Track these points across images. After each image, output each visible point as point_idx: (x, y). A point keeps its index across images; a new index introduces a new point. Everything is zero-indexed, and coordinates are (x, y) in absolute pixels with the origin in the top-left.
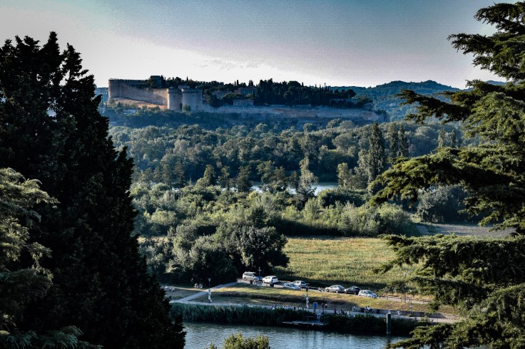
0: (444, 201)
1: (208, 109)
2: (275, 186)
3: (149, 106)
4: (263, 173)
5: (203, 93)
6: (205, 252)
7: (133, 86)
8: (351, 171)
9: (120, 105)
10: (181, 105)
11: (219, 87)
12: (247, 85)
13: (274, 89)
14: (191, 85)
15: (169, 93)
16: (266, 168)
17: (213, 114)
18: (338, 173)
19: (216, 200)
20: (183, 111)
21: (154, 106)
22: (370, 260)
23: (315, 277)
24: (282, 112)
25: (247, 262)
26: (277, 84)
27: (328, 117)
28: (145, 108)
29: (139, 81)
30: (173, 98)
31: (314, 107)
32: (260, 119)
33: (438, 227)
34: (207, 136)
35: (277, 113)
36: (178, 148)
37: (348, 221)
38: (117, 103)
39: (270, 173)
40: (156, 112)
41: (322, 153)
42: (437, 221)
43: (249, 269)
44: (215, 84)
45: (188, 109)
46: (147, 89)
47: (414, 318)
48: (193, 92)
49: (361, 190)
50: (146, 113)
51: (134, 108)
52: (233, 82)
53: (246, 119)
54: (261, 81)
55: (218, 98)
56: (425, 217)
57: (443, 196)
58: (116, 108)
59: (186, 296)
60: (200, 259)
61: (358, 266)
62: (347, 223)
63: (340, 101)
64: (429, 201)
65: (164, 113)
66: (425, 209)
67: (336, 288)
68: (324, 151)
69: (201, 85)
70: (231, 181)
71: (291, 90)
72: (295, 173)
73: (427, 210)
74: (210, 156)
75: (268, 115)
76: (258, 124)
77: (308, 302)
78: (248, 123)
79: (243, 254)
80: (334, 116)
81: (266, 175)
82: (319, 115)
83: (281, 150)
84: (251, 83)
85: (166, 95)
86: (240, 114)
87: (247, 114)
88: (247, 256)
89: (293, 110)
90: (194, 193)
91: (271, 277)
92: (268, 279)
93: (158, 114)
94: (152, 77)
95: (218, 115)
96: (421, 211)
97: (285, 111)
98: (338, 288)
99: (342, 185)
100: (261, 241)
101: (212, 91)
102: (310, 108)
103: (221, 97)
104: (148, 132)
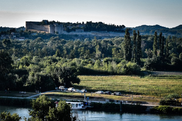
0: (155, 61)
1: (66, 33)
2: (85, 57)
3: (41, 32)
4: (81, 52)
5: (64, 27)
6: (40, 76)
7: (35, 24)
8: (118, 51)
9: (30, 31)
10: (55, 31)
11: (70, 24)
12: (82, 23)
13: (92, 25)
14: (59, 23)
15: (50, 26)
16: (82, 50)
17: (67, 35)
18: (112, 52)
19: (58, 62)
20: (56, 34)
21: (44, 32)
22: (119, 83)
23: (92, 89)
24: (96, 34)
25: (61, 81)
26: (93, 23)
27: (114, 36)
28: (40, 32)
29: (38, 22)
30: (51, 28)
31: (108, 32)
32: (86, 37)
33: (153, 72)
34: (62, 41)
35: (93, 34)
36: (49, 45)
37: (112, 68)
38: (29, 31)
39: (84, 52)
40: (44, 34)
41: (108, 47)
42: (152, 70)
43: (62, 85)
44: (69, 23)
45: (57, 33)
46: (41, 25)
47: (133, 104)
48: (59, 26)
49: (121, 59)
50: (40, 34)
51: (36, 32)
52: (76, 23)
53: (81, 37)
54: (87, 22)
55: (69, 28)
56: (147, 68)
57: (155, 59)
58: (28, 33)
59: (30, 96)
60: (38, 79)
61: (113, 85)
62: (112, 69)
63: (119, 30)
64: (149, 61)
65: (48, 34)
66: (147, 65)
67: (100, 92)
68: (109, 46)
69: (63, 24)
70: (67, 56)
71: (99, 25)
72: (94, 52)
73: (148, 65)
74: (62, 48)
75: (90, 35)
76: (85, 39)
77: (85, 97)
78: (82, 38)
79: (59, 78)
80: (116, 35)
81: (82, 53)
82: (110, 35)
83: (91, 46)
84: (83, 23)
85: (49, 27)
86: (79, 35)
87: (81, 35)
88: (61, 79)
89: (100, 33)
90: (49, 59)
91: (71, 88)
92: (70, 89)
93: (45, 35)
94: (43, 20)
95: (70, 35)
96: (146, 66)
97: (97, 34)
98: (101, 92)
99: (114, 57)
100: (67, 72)
101: (67, 26)
102: (106, 33)
103: (71, 28)
104: (38, 40)
